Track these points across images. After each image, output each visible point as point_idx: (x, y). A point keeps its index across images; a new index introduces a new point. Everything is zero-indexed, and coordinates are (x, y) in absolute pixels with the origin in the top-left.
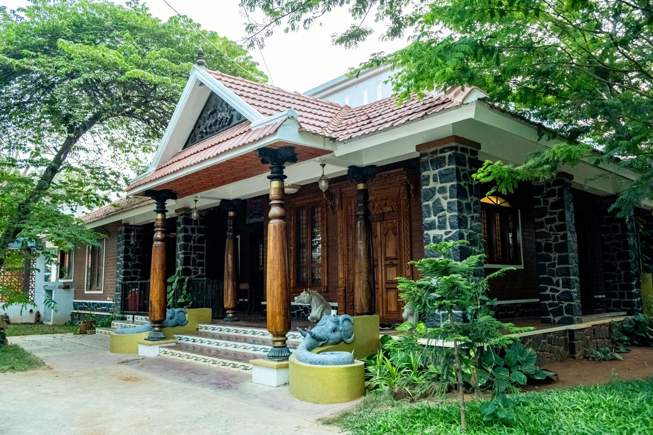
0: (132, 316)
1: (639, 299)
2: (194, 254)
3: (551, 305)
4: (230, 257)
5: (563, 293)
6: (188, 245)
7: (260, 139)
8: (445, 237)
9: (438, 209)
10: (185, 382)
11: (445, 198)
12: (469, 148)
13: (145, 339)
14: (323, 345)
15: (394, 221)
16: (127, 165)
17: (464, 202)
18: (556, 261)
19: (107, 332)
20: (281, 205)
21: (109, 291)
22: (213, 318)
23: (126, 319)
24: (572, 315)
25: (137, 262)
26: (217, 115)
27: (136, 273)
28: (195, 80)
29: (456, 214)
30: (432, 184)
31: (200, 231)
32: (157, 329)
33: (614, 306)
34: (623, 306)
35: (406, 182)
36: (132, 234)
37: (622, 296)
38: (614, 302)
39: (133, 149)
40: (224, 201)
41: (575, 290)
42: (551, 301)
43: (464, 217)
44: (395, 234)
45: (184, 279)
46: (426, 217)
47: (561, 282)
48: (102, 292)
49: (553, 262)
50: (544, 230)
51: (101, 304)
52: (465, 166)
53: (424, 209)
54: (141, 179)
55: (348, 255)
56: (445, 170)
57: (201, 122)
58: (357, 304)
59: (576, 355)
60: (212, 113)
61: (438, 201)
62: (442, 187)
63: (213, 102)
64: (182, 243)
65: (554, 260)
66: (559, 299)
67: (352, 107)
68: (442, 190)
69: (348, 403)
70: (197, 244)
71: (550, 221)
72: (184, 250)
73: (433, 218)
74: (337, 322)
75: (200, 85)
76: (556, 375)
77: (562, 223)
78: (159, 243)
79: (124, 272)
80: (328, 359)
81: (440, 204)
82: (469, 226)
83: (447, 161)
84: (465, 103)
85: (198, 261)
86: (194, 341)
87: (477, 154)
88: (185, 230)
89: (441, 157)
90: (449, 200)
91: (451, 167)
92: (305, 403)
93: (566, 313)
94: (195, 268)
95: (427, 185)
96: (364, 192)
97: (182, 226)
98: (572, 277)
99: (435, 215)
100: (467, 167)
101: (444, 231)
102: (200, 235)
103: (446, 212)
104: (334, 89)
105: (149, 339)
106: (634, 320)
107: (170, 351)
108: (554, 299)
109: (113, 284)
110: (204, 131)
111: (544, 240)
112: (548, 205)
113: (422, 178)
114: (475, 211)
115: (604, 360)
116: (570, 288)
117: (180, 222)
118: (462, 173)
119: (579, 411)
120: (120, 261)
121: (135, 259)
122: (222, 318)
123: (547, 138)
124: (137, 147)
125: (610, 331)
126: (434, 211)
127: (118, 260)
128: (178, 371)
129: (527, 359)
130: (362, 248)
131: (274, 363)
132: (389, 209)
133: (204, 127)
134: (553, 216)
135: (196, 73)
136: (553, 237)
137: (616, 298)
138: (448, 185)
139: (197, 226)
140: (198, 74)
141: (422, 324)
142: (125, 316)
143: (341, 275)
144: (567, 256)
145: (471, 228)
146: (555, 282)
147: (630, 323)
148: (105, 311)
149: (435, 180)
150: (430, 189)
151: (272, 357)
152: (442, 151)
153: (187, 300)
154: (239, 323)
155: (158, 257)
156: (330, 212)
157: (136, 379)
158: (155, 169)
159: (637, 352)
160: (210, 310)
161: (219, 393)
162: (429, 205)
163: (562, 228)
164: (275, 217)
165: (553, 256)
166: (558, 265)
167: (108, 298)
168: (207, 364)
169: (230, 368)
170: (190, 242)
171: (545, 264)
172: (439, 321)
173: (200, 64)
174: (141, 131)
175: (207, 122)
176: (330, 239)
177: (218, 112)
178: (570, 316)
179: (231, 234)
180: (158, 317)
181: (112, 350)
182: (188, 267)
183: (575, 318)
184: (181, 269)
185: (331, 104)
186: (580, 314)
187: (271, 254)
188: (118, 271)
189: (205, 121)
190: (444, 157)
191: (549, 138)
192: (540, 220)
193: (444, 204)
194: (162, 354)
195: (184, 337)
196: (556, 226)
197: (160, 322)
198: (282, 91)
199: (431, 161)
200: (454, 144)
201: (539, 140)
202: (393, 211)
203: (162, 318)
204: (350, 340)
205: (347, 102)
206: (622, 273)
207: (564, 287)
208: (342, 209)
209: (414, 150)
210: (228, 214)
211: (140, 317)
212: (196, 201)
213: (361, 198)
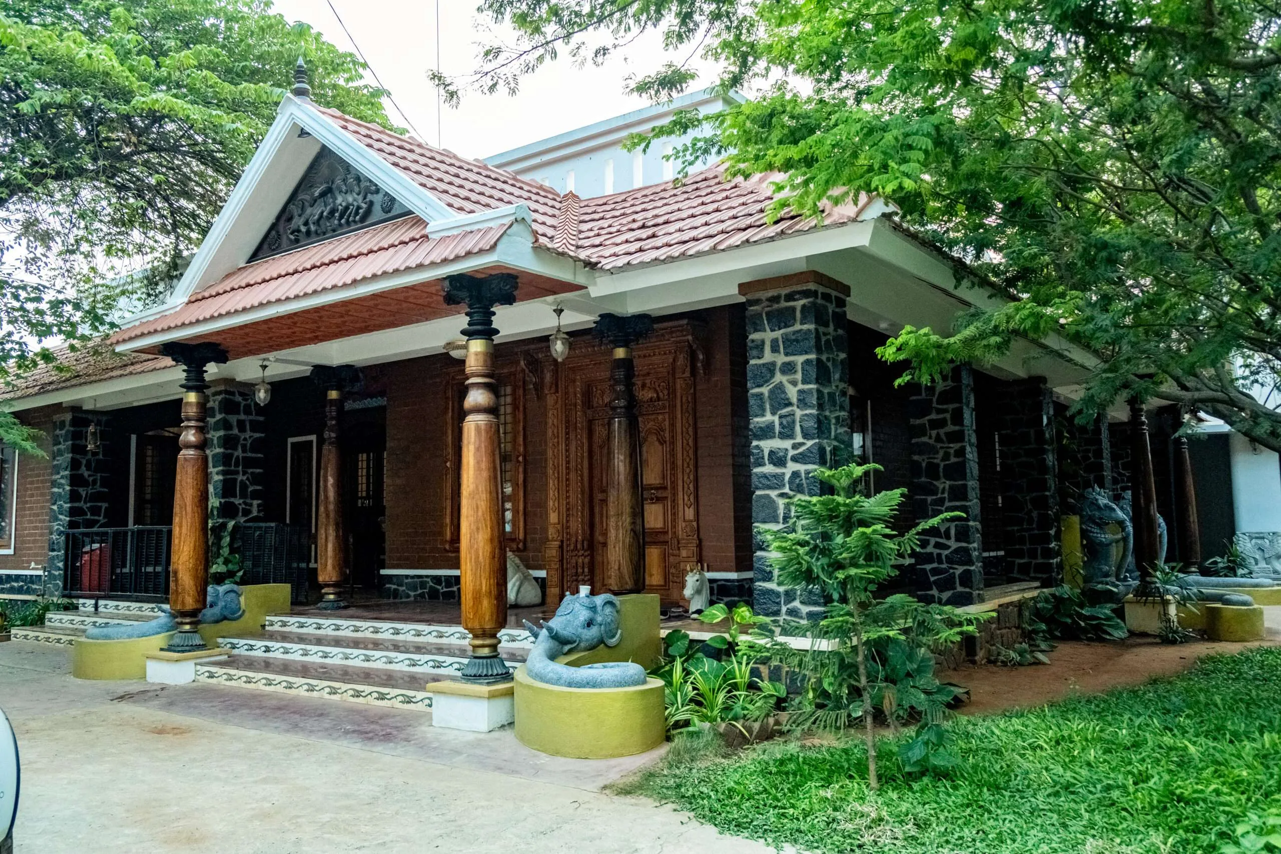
0: (93, 602)
1: (1059, 559)
2: (244, 473)
3: (935, 571)
4: (331, 480)
5: (956, 551)
6: (231, 455)
7: (457, 258)
8: (791, 453)
9: (779, 400)
10: (288, 731)
11: (794, 383)
12: (834, 293)
13: (162, 649)
14: (570, 652)
15: (660, 417)
16: (69, 280)
17: (826, 391)
18: (946, 495)
19: (42, 635)
20: (486, 386)
21: (30, 549)
22: (293, 603)
23: (76, 608)
24: (971, 588)
25: (98, 488)
26: (336, 199)
27: (95, 511)
28: (289, 125)
29: (814, 411)
30: (768, 356)
31: (255, 427)
32: (187, 627)
33: (1019, 572)
34: (1035, 572)
35: (690, 346)
36: (91, 429)
37: (1033, 554)
38: (1019, 564)
39: (85, 247)
40: (319, 369)
41: (975, 545)
42: (935, 565)
43: (826, 417)
44: (662, 442)
45: (223, 526)
46: (756, 416)
47: (953, 532)
48: (11, 552)
49: (939, 496)
50: (925, 439)
51: (8, 576)
52: (827, 326)
53: (752, 402)
54: (151, 319)
55: (567, 480)
56: (795, 333)
57: (294, 209)
58: (613, 573)
59: (977, 658)
60: (323, 195)
61: (780, 387)
62: (789, 364)
63: (324, 170)
64: (218, 450)
65: (943, 493)
66: (949, 560)
67: (582, 197)
68: (788, 368)
69: (644, 755)
70: (249, 455)
71: (935, 424)
72: (224, 465)
73: (768, 417)
74: (593, 609)
75: (299, 136)
76: (967, 693)
77: (957, 428)
78: (191, 452)
79: (71, 508)
80: (605, 677)
81: (784, 392)
82: (833, 434)
83: (798, 314)
84: (859, 219)
85: (251, 489)
86: (268, 650)
87: (845, 306)
88: (226, 425)
89: (787, 308)
90: (800, 386)
91: (805, 327)
92: (562, 760)
93: (961, 584)
94: (245, 503)
95: (759, 358)
96: (627, 364)
97: (219, 417)
98: (971, 523)
99: (773, 414)
100: (831, 328)
101: (792, 442)
102: (257, 435)
103: (795, 408)
104: (546, 158)
105: (170, 648)
106: (1053, 595)
107: (224, 671)
108: (940, 561)
109: (42, 535)
110: (303, 229)
111: (925, 457)
112: (934, 395)
113: (750, 344)
114: (842, 408)
115: (1020, 664)
116: (969, 543)
117: (212, 409)
118: (823, 339)
119: (1041, 748)
120: (60, 486)
121: (94, 482)
122: (315, 603)
123: (969, 284)
124: (93, 244)
125: (1020, 614)
126: (772, 406)
127: (54, 484)
128: (258, 711)
129: (919, 666)
130: (622, 468)
131: (483, 689)
132: (651, 394)
133: (302, 220)
134: (941, 416)
135: (292, 109)
136: (941, 454)
137: (1023, 558)
138: (800, 359)
139: (250, 417)
140: (297, 112)
141: (744, 609)
142: (75, 601)
143: (553, 517)
144: (965, 486)
145: (836, 439)
146: (942, 531)
147: (1047, 600)
148: (20, 591)
149: (775, 349)
150: (764, 365)
151: (474, 678)
152: (790, 297)
153: (230, 566)
154: (351, 611)
155: (190, 480)
156: (532, 395)
157: (177, 731)
158: (186, 300)
159: (1065, 649)
160: (287, 587)
161: (375, 749)
162: (762, 394)
163: (958, 437)
164: (477, 410)
165: (941, 487)
166: (950, 501)
167: (33, 565)
168: (315, 694)
169: (372, 701)
170: (236, 449)
171: (926, 500)
172: (779, 603)
173: (299, 93)
174: (106, 209)
175: (309, 211)
176: (530, 449)
177: (337, 193)
178: (968, 590)
179: (333, 435)
180: (190, 603)
181: (79, 672)
182: (232, 500)
183: (975, 593)
184: (217, 504)
185: (541, 187)
186: (982, 586)
187: (471, 480)
188: (55, 507)
189: (303, 209)
190: (793, 309)
191: (973, 285)
192: (918, 422)
193: (792, 393)
194: (204, 679)
195: (242, 642)
196: (947, 434)
197: (193, 613)
198: (455, 157)
199: (768, 314)
200: (812, 286)
201: (956, 288)
202: (659, 399)
203: (199, 606)
204: (613, 641)
205: (570, 186)
206: (1035, 514)
207: (958, 540)
208: (557, 391)
209: (736, 291)
210: (326, 395)
211: (111, 603)
212: (264, 367)
213: (620, 374)
